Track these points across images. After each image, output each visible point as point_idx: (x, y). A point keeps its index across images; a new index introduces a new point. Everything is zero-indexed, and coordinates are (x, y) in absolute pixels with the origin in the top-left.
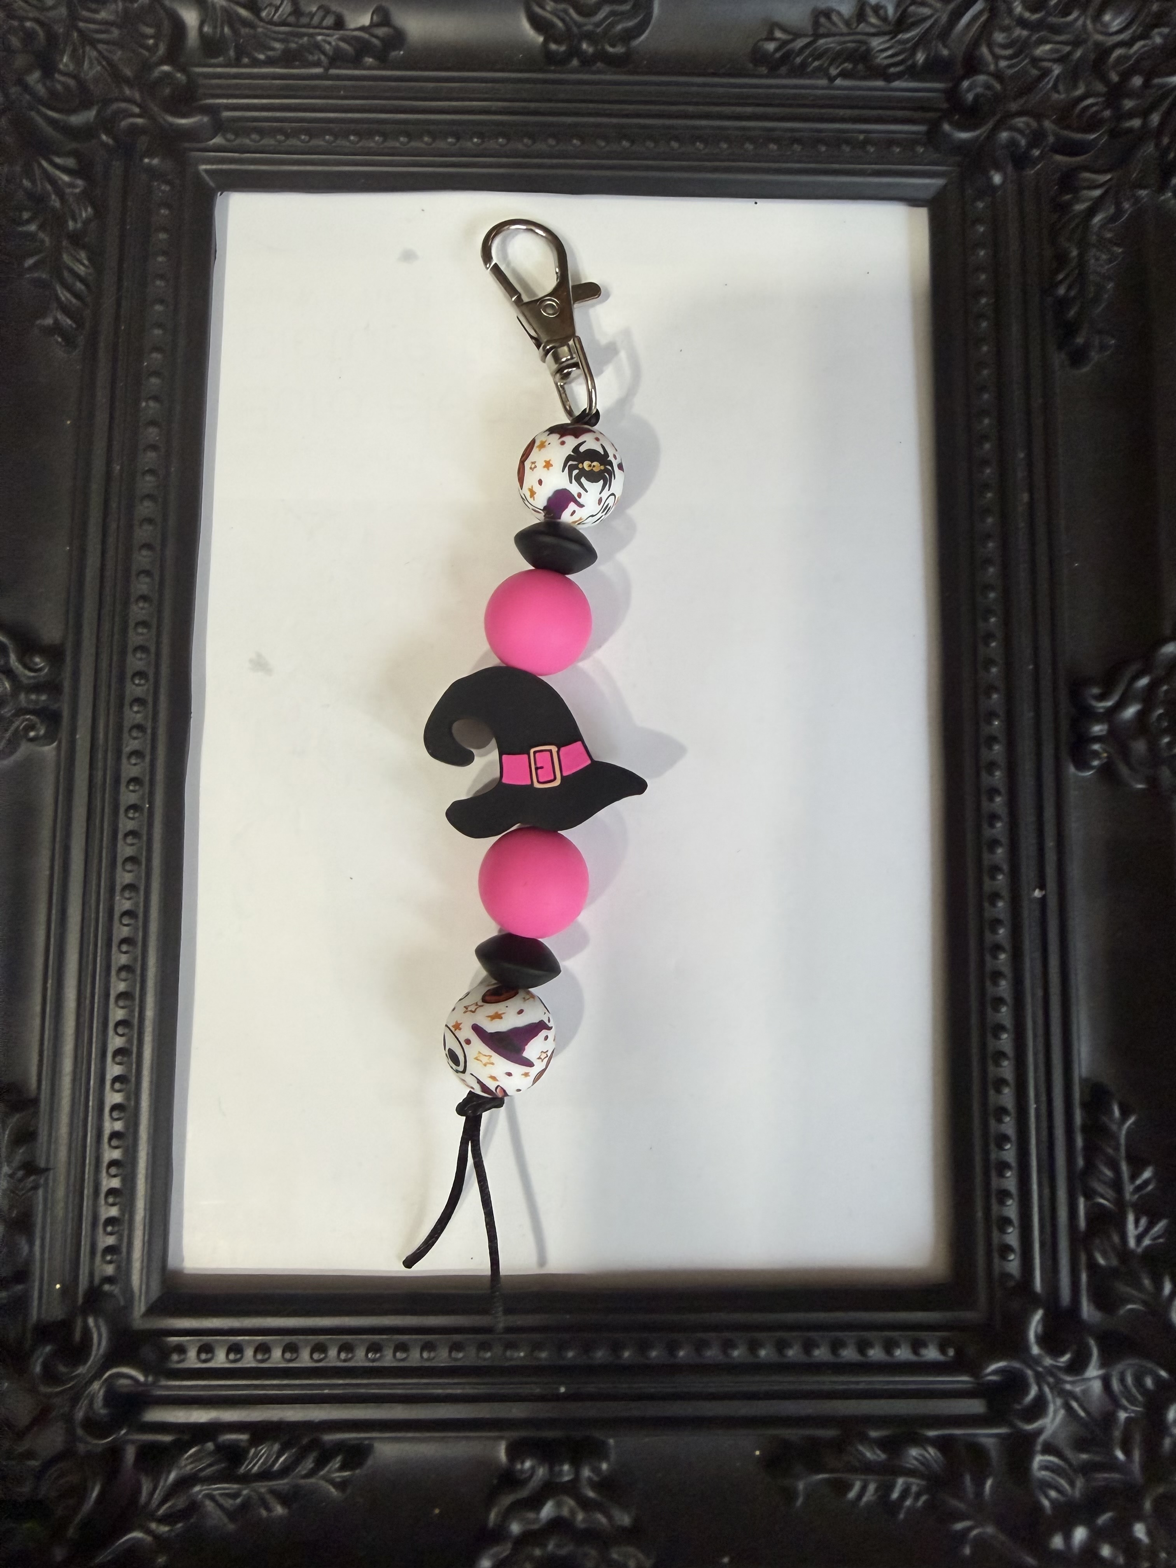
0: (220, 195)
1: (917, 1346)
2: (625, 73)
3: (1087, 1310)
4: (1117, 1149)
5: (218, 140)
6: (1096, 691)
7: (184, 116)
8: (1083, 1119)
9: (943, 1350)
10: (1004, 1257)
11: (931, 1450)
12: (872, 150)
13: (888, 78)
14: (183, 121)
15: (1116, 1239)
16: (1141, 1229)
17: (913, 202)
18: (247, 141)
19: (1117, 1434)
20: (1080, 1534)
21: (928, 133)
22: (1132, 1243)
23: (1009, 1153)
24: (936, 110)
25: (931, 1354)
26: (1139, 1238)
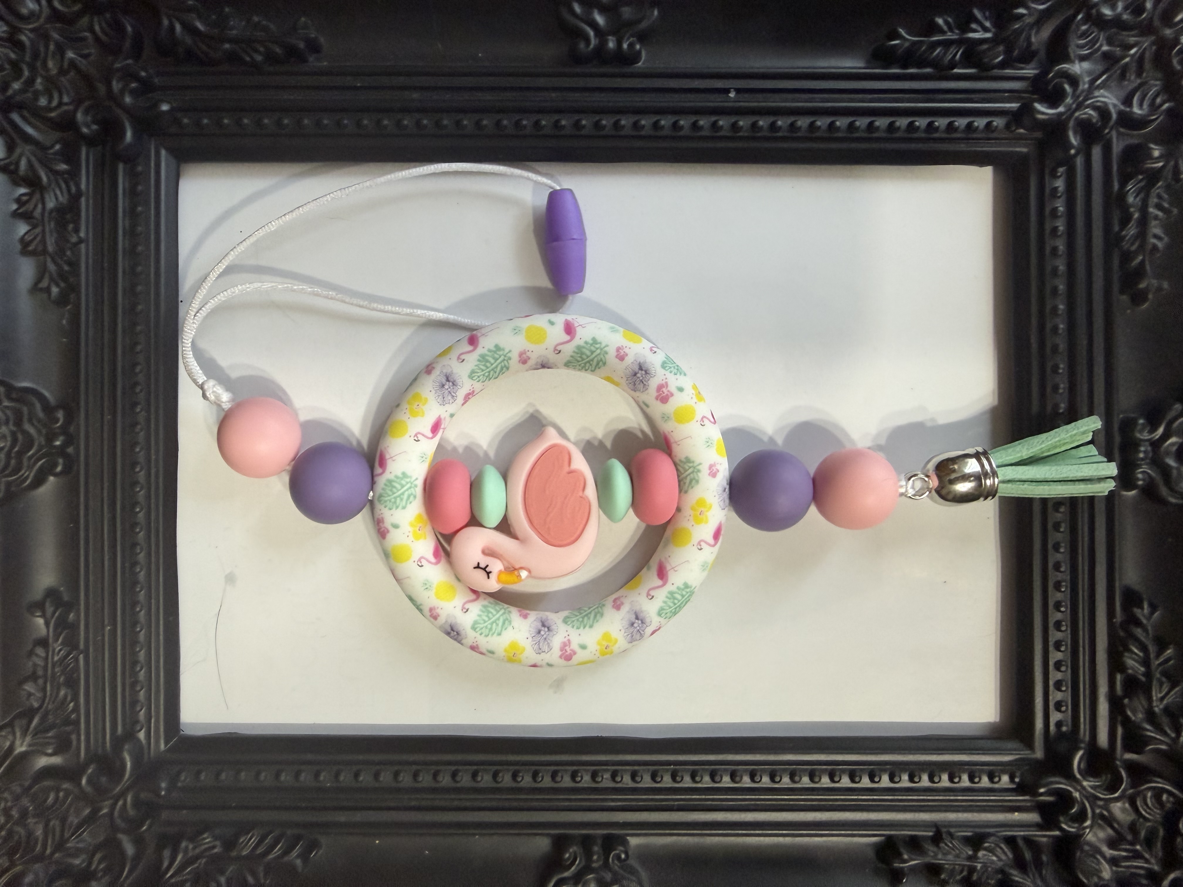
0: (184, 731)
1: (1055, 195)
2: (79, 409)
3: (1030, 70)
4: (921, 43)
5: (142, 735)
6: (582, 45)
7: (124, 765)
8: (897, 67)
9: (1058, 176)
10: (994, 129)
11: (1129, 186)
12: (138, 208)
13: (79, 194)
14: (128, 764)
15: (985, 47)
16: (979, 28)
17: (179, 175)
18: (141, 714)
21: (126, 162)
22: (989, 35)
24: (105, 155)
25: (1060, 185)
26: (986, 29)
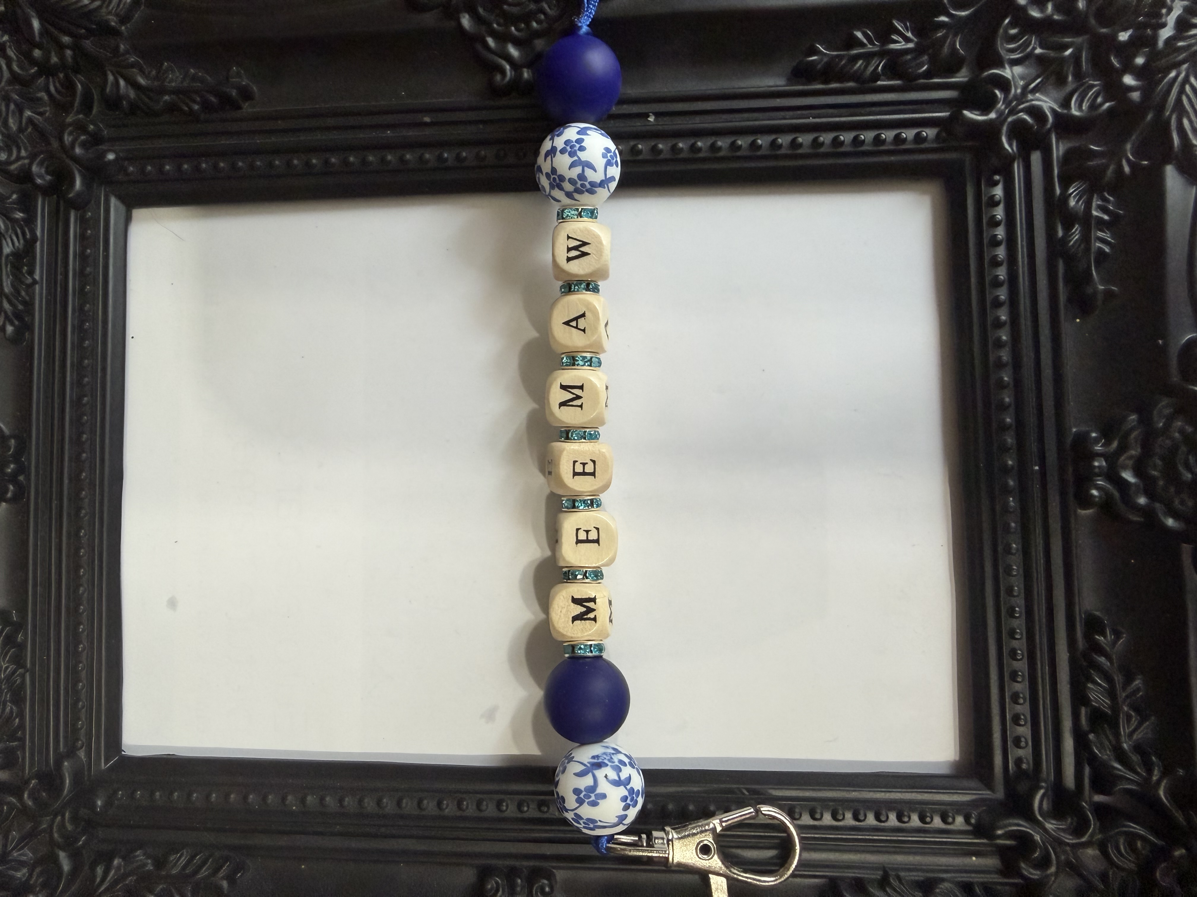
0: (125, 752)
1: (993, 203)
2: (30, 440)
3: (961, 77)
4: (840, 57)
5: (82, 754)
6: (498, 77)
7: (63, 782)
8: (819, 83)
9: (996, 184)
10: (925, 139)
11: (1071, 191)
12: (89, 251)
13: (34, 239)
14: (68, 781)
15: (909, 57)
16: (900, 39)
17: (128, 220)
18: (83, 731)
19: (1052, 54)
20: (1128, 80)
21: (77, 209)
22: (911, 45)
23: (846, 137)
24: (58, 203)
25: (998, 192)
26: (907, 40)
